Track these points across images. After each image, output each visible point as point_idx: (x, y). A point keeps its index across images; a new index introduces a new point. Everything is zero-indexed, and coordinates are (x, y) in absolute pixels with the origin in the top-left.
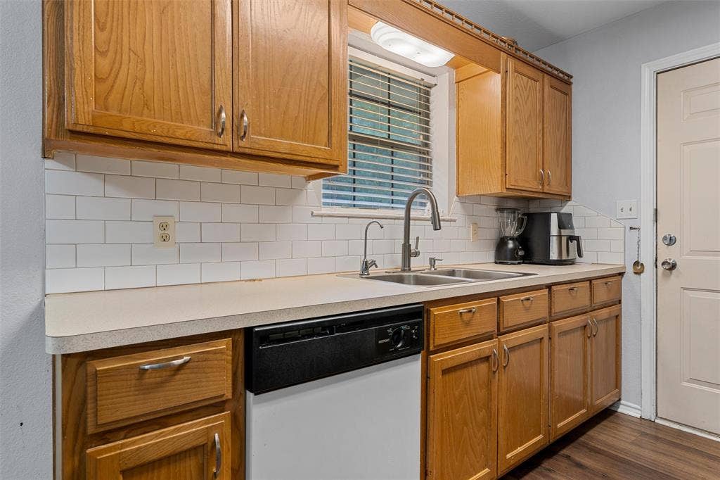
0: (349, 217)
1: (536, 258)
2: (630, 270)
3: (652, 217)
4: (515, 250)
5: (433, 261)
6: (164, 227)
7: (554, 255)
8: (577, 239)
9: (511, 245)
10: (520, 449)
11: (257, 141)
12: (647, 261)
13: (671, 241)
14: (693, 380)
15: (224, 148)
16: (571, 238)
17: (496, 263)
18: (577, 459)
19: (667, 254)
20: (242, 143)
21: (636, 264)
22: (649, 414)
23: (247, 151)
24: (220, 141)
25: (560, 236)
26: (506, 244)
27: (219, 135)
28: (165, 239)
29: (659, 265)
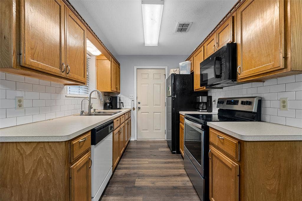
0: (74, 97)
1: (113, 108)
2: (132, 109)
3: (136, 98)
4: (109, 106)
5: (95, 110)
6: (20, 101)
7: (118, 107)
8: (123, 103)
9: (108, 105)
10: (122, 151)
11: (71, 75)
12: (135, 107)
13: (139, 103)
14: (143, 130)
15: (63, 76)
16: (121, 103)
17: (104, 109)
18: (129, 151)
19: (139, 106)
20: (67, 75)
21: (133, 108)
22: (136, 139)
23: (68, 78)
24: (62, 74)
25: (119, 102)
26: (107, 104)
27: (63, 72)
28: (20, 106)
29: (138, 108)
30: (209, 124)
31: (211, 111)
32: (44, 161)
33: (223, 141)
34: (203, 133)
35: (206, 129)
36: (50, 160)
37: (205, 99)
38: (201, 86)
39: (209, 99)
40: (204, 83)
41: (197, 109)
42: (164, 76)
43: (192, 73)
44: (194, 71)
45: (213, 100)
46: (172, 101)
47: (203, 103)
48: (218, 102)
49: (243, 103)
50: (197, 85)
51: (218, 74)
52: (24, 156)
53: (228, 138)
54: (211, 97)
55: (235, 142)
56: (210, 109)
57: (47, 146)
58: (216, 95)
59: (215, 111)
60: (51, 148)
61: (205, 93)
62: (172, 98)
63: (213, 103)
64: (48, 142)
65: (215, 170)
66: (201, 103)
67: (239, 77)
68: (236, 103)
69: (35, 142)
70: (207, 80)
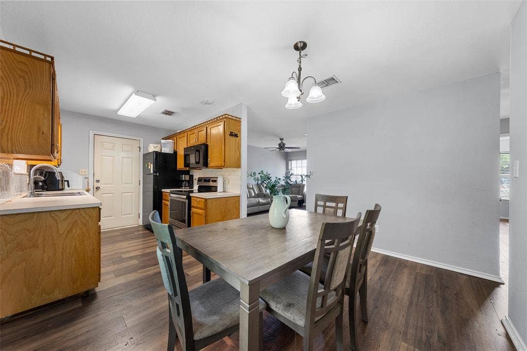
3: (92, 174)
4: (43, 185)
7: (60, 188)
8: (68, 181)
9: (41, 184)
12: (91, 187)
13: (98, 181)
14: (105, 217)
16: (65, 181)
19: (97, 185)
25: (62, 180)
26: (39, 183)
29: (95, 188)
30: (191, 195)
31: (193, 188)
32: (79, 222)
33: (198, 202)
34: (187, 201)
35: (189, 198)
36: (85, 221)
37: (187, 178)
38: (185, 167)
39: (192, 177)
40: (187, 164)
41: (180, 186)
42: (139, 149)
43: (175, 153)
44: (177, 150)
45: (194, 178)
46: (154, 180)
47: (186, 181)
48: (198, 180)
49: (212, 181)
50: (180, 165)
51: (197, 161)
52: (59, 221)
53: (201, 200)
54: (193, 176)
55: (204, 200)
56: (191, 186)
57: (82, 212)
58: (197, 174)
59: (196, 187)
60: (85, 212)
61: (187, 173)
62: (154, 176)
63: (194, 181)
64: (83, 208)
65: (195, 220)
66: (183, 181)
67: (209, 165)
68: (209, 181)
69: (70, 209)
70: (189, 164)
